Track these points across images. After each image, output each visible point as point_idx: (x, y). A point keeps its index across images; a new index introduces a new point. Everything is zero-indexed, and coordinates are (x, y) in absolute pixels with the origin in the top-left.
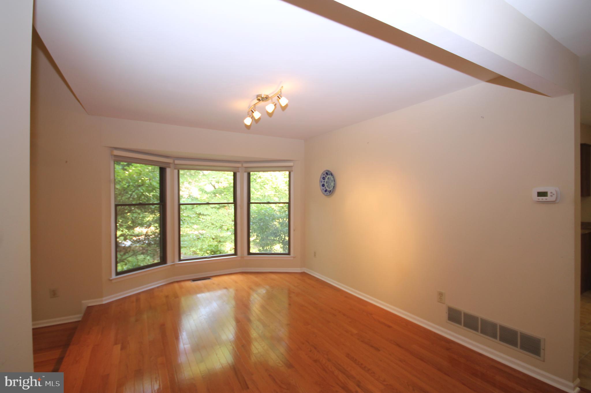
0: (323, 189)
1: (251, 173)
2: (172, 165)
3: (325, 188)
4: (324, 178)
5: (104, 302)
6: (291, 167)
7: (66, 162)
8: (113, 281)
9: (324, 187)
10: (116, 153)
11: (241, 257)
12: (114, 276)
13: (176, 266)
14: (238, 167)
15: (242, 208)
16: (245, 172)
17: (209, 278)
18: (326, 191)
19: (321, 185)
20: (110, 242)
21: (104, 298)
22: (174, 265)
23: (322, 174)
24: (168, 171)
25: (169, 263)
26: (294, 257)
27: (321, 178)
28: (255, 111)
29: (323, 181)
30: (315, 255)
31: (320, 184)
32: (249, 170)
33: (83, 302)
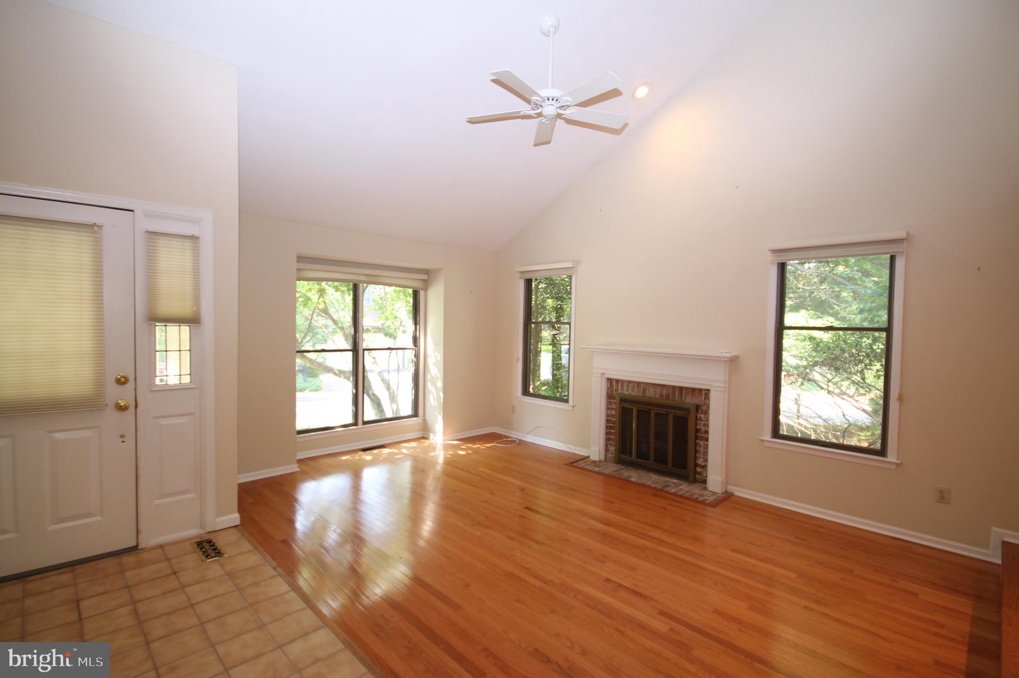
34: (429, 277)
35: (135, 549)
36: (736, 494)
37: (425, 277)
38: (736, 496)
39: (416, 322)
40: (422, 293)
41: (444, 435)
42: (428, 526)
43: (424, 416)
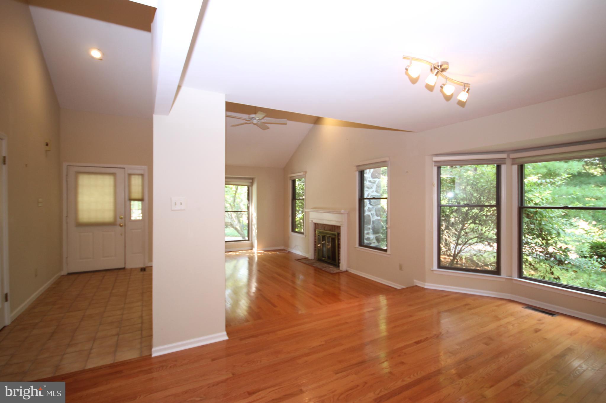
2: (508, 161)
5: (426, 287)
10: (436, 158)
12: (436, 267)
13: (514, 282)
17: (554, 313)
21: (426, 284)
24: (505, 168)
25: (504, 275)
34: (253, 181)
35: (124, 269)
36: (350, 271)
37: (251, 181)
38: (349, 272)
39: (248, 200)
40: (250, 187)
41: (258, 248)
42: (253, 289)
43: (252, 240)
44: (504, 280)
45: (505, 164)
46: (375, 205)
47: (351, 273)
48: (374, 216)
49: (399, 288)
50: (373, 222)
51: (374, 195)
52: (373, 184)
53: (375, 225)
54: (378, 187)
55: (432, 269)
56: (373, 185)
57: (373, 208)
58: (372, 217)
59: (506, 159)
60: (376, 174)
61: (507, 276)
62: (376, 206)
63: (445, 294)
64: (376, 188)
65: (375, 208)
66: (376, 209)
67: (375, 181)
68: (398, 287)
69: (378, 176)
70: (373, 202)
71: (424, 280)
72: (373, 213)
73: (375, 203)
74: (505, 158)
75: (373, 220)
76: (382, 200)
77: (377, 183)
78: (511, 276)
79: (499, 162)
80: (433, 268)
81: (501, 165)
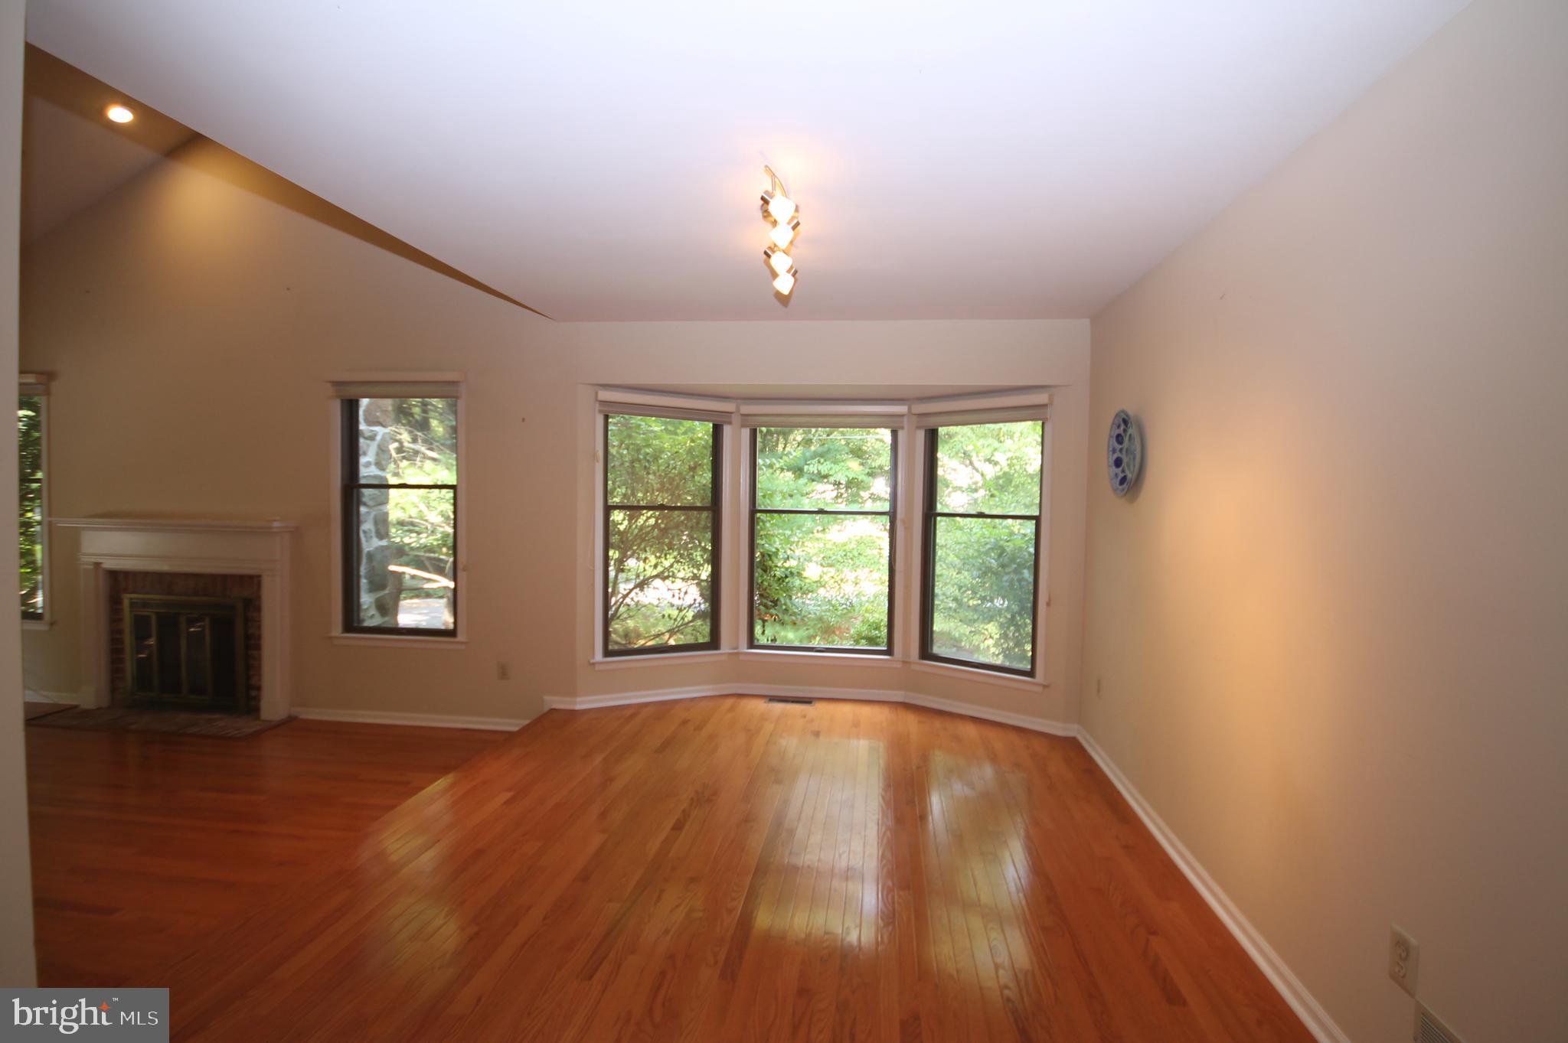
0: (1116, 475)
1: (942, 431)
2: (736, 419)
3: (1123, 471)
4: (1120, 438)
5: (578, 707)
6: (1044, 406)
7: (523, 420)
8: (598, 667)
9: (1121, 469)
10: (606, 395)
11: (904, 662)
12: (599, 656)
13: (742, 657)
14: (902, 416)
15: (908, 528)
16: (918, 428)
17: (810, 700)
18: (1123, 480)
19: (1112, 462)
20: (593, 585)
21: (579, 699)
22: (737, 654)
23: (1113, 424)
24: (727, 431)
25: (725, 647)
26: (1045, 686)
27: (1111, 437)
28: (774, 252)
29: (1118, 447)
30: (1099, 691)
31: (1108, 458)
32: (931, 422)
33: (547, 698)
36: (304, 716)
38: (304, 720)
44: (724, 658)
45: (730, 423)
46: (374, 506)
47: (312, 720)
48: (371, 537)
49: (515, 729)
50: (370, 556)
51: (372, 474)
52: (368, 442)
53: (375, 564)
54: (382, 451)
55: (592, 661)
56: (368, 446)
57: (368, 512)
58: (367, 541)
59: (733, 415)
60: (378, 414)
61: (730, 649)
62: (376, 508)
63: (628, 712)
64: (377, 454)
65: (372, 516)
66: (375, 516)
67: (375, 435)
68: (512, 725)
69: (381, 420)
70: (370, 495)
71: (572, 693)
72: (370, 530)
73: (373, 499)
74: (732, 413)
75: (368, 549)
76: (392, 491)
77: (378, 438)
78: (737, 648)
79: (718, 420)
80: (593, 658)
81: (722, 426)
